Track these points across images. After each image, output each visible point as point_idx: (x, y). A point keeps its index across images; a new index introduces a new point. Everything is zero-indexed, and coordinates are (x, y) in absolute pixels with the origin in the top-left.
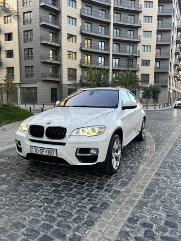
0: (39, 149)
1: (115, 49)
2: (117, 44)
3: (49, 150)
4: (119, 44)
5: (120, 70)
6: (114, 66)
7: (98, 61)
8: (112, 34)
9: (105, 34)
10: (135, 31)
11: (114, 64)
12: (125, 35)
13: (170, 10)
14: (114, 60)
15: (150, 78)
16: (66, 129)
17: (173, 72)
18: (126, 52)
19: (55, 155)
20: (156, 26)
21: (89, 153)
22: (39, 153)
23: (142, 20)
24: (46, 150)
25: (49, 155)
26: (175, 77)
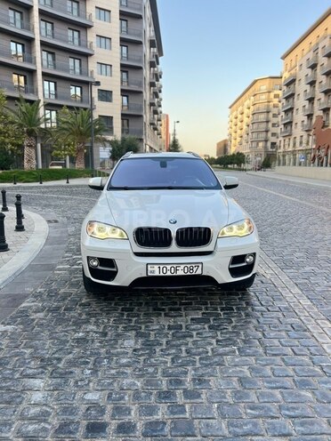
0: (169, 267)
1: (45, 63)
2: (49, 52)
3: (189, 266)
4: (53, 54)
5: (61, 106)
6: (47, 96)
7: (13, 83)
8: (37, 31)
9: (22, 28)
10: (82, 33)
11: (47, 92)
12: (63, 37)
13: (138, 6)
14: (46, 83)
15: (114, 125)
16: (209, 230)
17: (148, 115)
18: (67, 70)
19: (199, 272)
20: (118, 31)
21: (243, 261)
22: (169, 274)
23: (94, 14)
24: (182, 266)
25: (189, 273)
26: (151, 124)
